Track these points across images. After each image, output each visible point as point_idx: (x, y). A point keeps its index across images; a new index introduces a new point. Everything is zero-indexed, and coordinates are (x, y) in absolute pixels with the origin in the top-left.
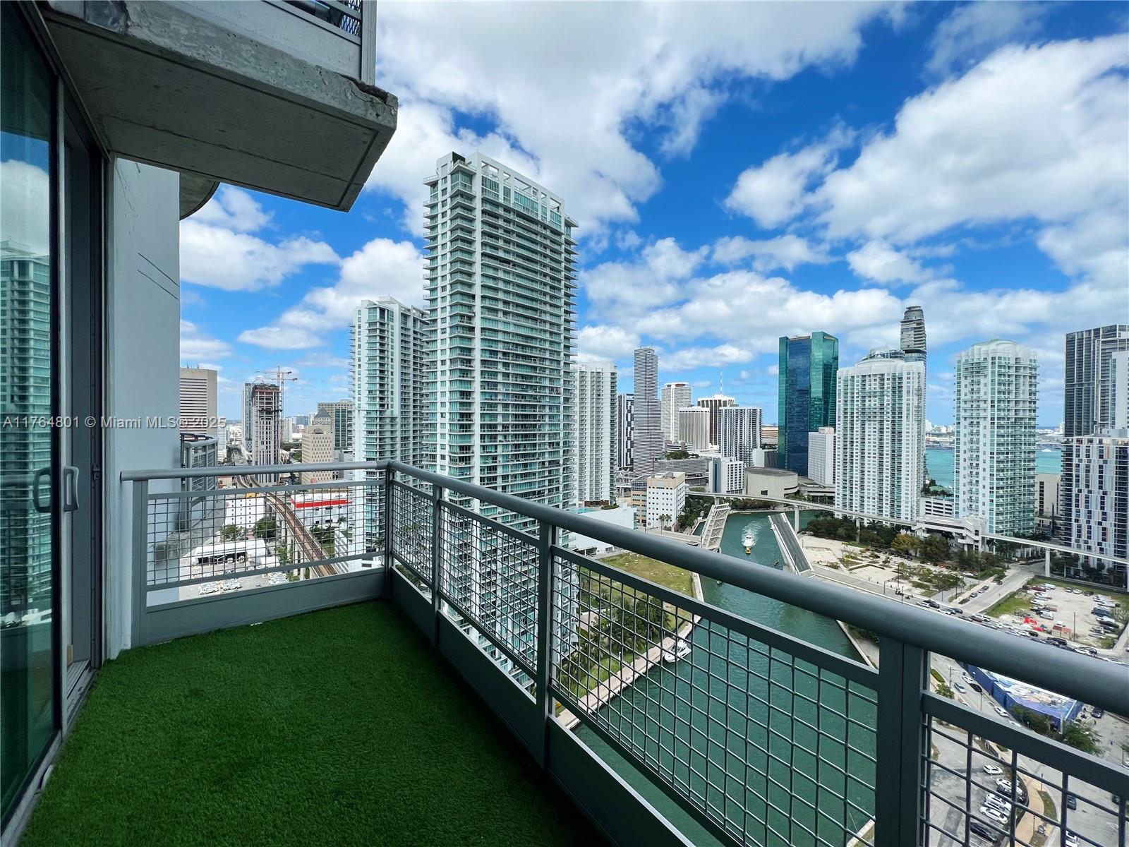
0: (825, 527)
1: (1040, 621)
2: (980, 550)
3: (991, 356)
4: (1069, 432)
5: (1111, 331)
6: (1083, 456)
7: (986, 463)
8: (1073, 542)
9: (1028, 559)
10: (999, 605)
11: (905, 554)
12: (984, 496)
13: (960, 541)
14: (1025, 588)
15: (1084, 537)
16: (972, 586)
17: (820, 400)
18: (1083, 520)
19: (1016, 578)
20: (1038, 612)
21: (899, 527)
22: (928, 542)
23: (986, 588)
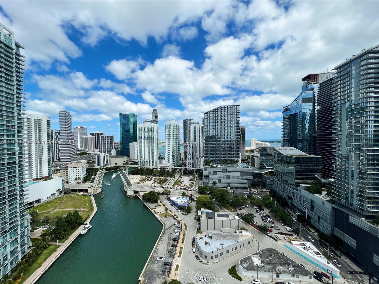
1: (182, 185)
2: (171, 171)
3: (171, 123)
4: (184, 142)
5: (190, 120)
6: (187, 147)
7: (171, 150)
8: (186, 166)
9: (179, 171)
10: (175, 183)
11: (155, 175)
12: (171, 158)
13: (167, 169)
14: (179, 178)
15: (188, 164)
16: (170, 180)
17: (132, 134)
18: (187, 160)
19: (177, 176)
20: (181, 183)
21: (154, 168)
22: (160, 171)
23: (172, 180)
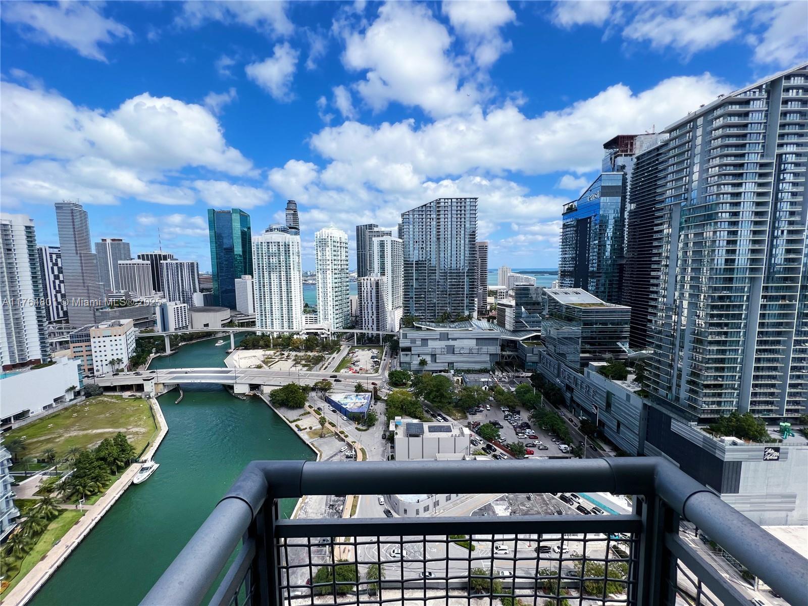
0: (250, 342)
1: (355, 368)
2: (331, 339)
3: (330, 235)
4: (358, 276)
5: (371, 226)
6: (365, 287)
7: (330, 293)
8: (363, 327)
9: (349, 338)
10: (339, 365)
11: (297, 349)
12: (330, 310)
13: (322, 336)
14: (348, 354)
15: (367, 324)
16: (328, 359)
17: (240, 256)
18: (366, 316)
19: (345, 349)
20: (354, 364)
21: (293, 334)
22: (307, 340)
23: (334, 358)
